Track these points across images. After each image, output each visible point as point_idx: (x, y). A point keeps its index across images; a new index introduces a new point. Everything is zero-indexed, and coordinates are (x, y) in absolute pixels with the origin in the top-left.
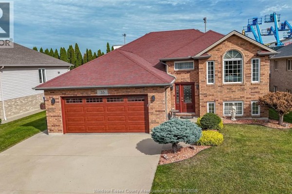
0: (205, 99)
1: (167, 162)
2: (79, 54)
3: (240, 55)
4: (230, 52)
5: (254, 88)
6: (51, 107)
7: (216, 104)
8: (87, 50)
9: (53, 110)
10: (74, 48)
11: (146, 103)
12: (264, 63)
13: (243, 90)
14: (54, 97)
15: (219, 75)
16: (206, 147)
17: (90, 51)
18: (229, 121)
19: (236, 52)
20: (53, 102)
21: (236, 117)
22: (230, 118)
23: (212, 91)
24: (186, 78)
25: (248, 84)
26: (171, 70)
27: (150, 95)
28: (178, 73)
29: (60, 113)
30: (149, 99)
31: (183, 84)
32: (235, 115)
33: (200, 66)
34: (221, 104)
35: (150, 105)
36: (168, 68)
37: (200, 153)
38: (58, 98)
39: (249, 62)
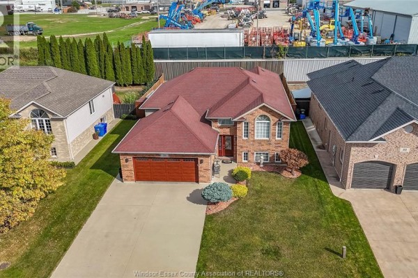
0: (241, 150)
1: (211, 213)
2: (108, 46)
3: (269, 119)
4: (261, 116)
5: (278, 143)
6: (125, 164)
7: (249, 153)
8: (119, 43)
9: (127, 166)
10: (102, 39)
11: (197, 163)
12: (285, 126)
13: (270, 144)
14: (128, 157)
15: (252, 132)
16: (236, 199)
17: (123, 44)
18: (257, 168)
19: (265, 116)
20: (127, 161)
21: (264, 163)
22: (259, 164)
23: (247, 144)
24: (227, 131)
25: (273, 140)
26: (215, 126)
27: (200, 159)
28: (220, 127)
29: (132, 168)
30: (199, 162)
31: (224, 136)
32: (262, 162)
33: (238, 126)
34: (253, 154)
35: (200, 165)
36: (213, 124)
37: (231, 205)
38: (131, 158)
39: (275, 124)
